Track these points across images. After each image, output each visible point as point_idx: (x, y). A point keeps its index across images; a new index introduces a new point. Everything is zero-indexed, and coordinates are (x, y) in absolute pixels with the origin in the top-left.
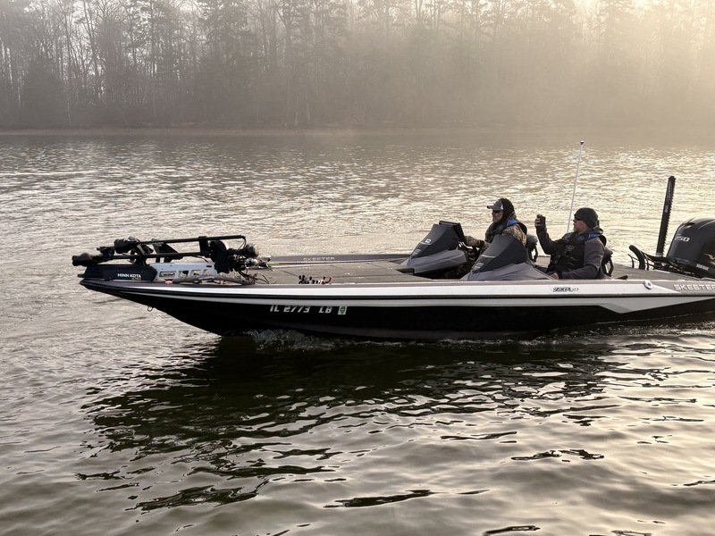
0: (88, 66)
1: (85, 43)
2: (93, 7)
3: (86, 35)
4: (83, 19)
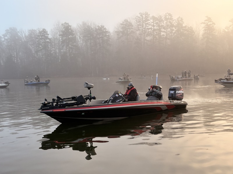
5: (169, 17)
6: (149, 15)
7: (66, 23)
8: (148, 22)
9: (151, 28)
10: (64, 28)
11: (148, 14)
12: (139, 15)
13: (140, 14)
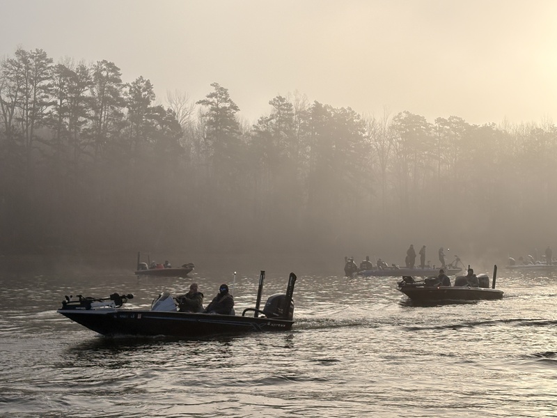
5: (111, 74)
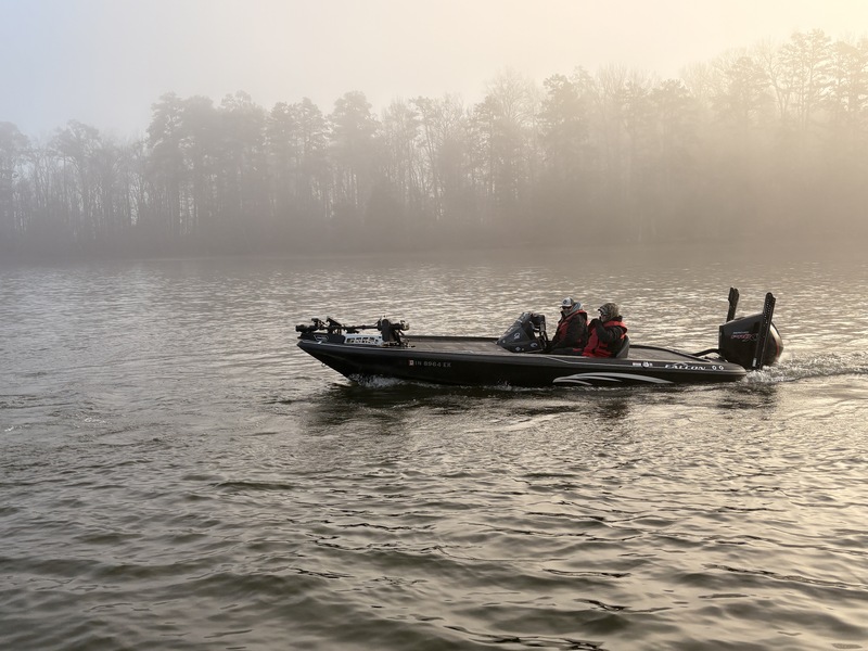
0: (429, 188)
1: (427, 165)
2: (434, 130)
3: (427, 158)
4: (424, 142)
6: (829, 39)
7: (557, 78)
8: (823, 63)
9: (832, 84)
10: (550, 93)
11: (826, 36)
12: (792, 43)
13: (793, 37)
